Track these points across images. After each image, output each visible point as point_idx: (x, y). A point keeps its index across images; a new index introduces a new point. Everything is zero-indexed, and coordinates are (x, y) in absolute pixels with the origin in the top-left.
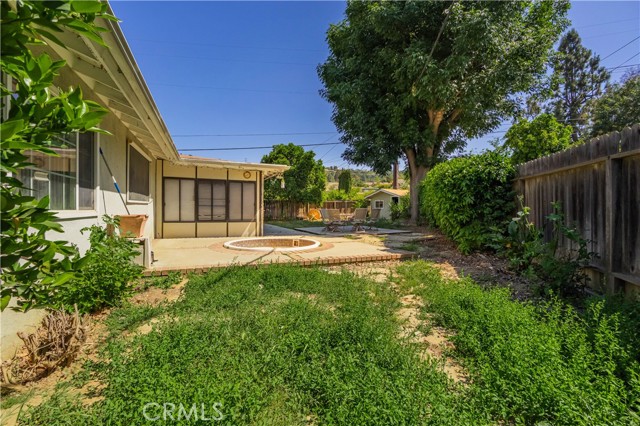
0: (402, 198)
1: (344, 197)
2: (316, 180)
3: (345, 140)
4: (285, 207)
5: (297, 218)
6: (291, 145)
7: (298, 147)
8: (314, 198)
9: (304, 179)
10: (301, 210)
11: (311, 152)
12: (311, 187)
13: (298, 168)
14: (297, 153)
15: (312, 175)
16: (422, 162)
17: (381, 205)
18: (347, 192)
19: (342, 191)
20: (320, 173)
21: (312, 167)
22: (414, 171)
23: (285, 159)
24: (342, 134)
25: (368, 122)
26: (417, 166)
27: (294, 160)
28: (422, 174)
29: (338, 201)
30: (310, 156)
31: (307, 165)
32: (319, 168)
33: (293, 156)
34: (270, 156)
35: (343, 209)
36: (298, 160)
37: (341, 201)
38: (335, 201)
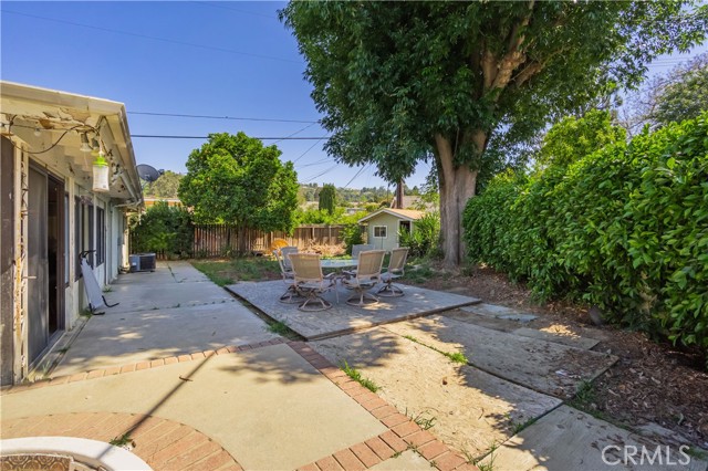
0: (417, 223)
1: (327, 219)
2: (283, 192)
3: (329, 124)
4: (233, 236)
5: (253, 253)
6: (240, 135)
7: (253, 140)
8: (279, 223)
9: (261, 191)
10: (260, 241)
11: (274, 148)
12: (274, 204)
13: (251, 172)
14: (250, 148)
15: (275, 185)
16: (468, 159)
17: (383, 233)
18: (330, 213)
19: (325, 212)
20: (289, 182)
21: (275, 170)
22: (449, 178)
23: (229, 156)
24: (325, 114)
25: (375, 76)
26: (456, 168)
27: (245, 159)
28: (464, 183)
29: (318, 226)
30: (273, 153)
31: (266, 167)
32: (288, 175)
33: (243, 152)
34: (203, 151)
35: (325, 239)
36: (251, 158)
37: (323, 225)
38: (314, 226)
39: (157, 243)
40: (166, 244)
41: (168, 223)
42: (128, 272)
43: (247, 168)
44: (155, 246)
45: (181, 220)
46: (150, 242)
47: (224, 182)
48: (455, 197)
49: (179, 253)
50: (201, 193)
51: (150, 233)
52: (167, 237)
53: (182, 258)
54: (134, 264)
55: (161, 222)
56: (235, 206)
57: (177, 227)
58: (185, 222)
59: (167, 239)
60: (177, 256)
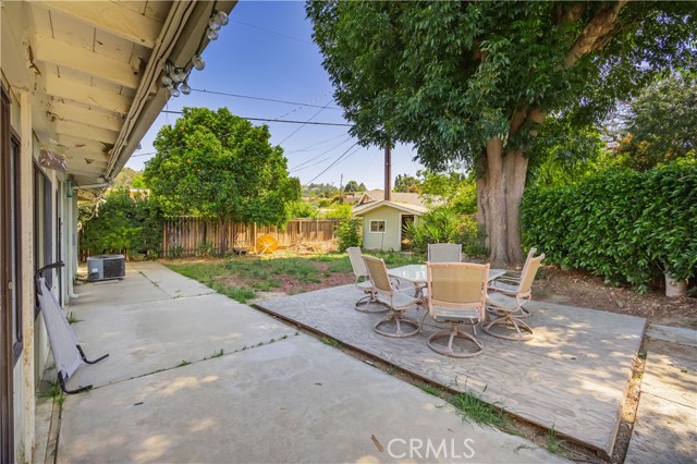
2: (274, 181)
4: (210, 231)
5: (234, 251)
6: (222, 111)
7: (239, 119)
8: (271, 216)
9: (252, 178)
10: (241, 237)
11: (264, 129)
12: (265, 194)
13: (240, 155)
14: (236, 127)
15: (266, 172)
17: (382, 227)
20: (279, 170)
21: (267, 154)
22: (496, 166)
23: (211, 134)
26: (504, 154)
27: (232, 140)
28: (514, 172)
29: (305, 220)
30: (264, 134)
31: (258, 150)
32: (278, 161)
33: (227, 131)
34: (178, 127)
35: (313, 233)
36: (239, 138)
37: (309, 219)
38: (301, 220)
39: (115, 240)
40: (128, 242)
41: (131, 215)
42: (86, 281)
43: (235, 150)
44: (114, 244)
45: (148, 211)
46: (106, 240)
47: (209, 165)
48: (502, 187)
49: (145, 252)
50: (177, 179)
51: (107, 228)
52: (129, 233)
53: (148, 258)
54: (95, 270)
55: (121, 213)
56: (224, 195)
57: (142, 220)
58: (153, 214)
59: (129, 235)
60: (142, 256)
